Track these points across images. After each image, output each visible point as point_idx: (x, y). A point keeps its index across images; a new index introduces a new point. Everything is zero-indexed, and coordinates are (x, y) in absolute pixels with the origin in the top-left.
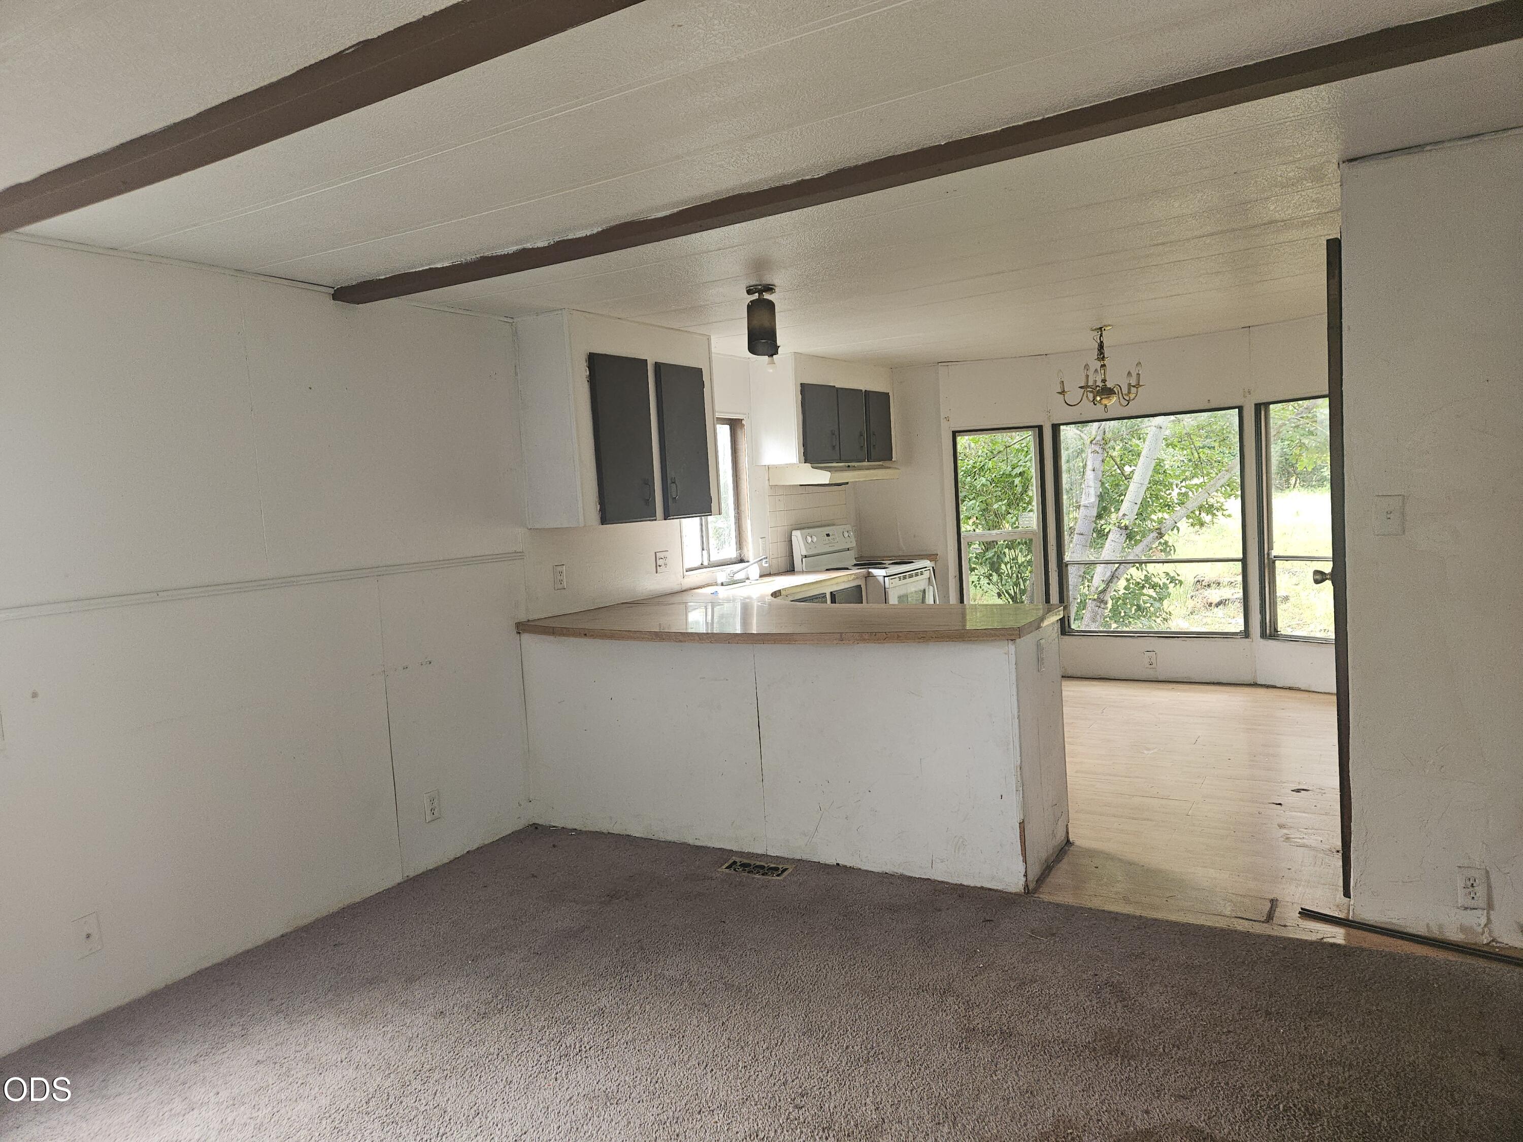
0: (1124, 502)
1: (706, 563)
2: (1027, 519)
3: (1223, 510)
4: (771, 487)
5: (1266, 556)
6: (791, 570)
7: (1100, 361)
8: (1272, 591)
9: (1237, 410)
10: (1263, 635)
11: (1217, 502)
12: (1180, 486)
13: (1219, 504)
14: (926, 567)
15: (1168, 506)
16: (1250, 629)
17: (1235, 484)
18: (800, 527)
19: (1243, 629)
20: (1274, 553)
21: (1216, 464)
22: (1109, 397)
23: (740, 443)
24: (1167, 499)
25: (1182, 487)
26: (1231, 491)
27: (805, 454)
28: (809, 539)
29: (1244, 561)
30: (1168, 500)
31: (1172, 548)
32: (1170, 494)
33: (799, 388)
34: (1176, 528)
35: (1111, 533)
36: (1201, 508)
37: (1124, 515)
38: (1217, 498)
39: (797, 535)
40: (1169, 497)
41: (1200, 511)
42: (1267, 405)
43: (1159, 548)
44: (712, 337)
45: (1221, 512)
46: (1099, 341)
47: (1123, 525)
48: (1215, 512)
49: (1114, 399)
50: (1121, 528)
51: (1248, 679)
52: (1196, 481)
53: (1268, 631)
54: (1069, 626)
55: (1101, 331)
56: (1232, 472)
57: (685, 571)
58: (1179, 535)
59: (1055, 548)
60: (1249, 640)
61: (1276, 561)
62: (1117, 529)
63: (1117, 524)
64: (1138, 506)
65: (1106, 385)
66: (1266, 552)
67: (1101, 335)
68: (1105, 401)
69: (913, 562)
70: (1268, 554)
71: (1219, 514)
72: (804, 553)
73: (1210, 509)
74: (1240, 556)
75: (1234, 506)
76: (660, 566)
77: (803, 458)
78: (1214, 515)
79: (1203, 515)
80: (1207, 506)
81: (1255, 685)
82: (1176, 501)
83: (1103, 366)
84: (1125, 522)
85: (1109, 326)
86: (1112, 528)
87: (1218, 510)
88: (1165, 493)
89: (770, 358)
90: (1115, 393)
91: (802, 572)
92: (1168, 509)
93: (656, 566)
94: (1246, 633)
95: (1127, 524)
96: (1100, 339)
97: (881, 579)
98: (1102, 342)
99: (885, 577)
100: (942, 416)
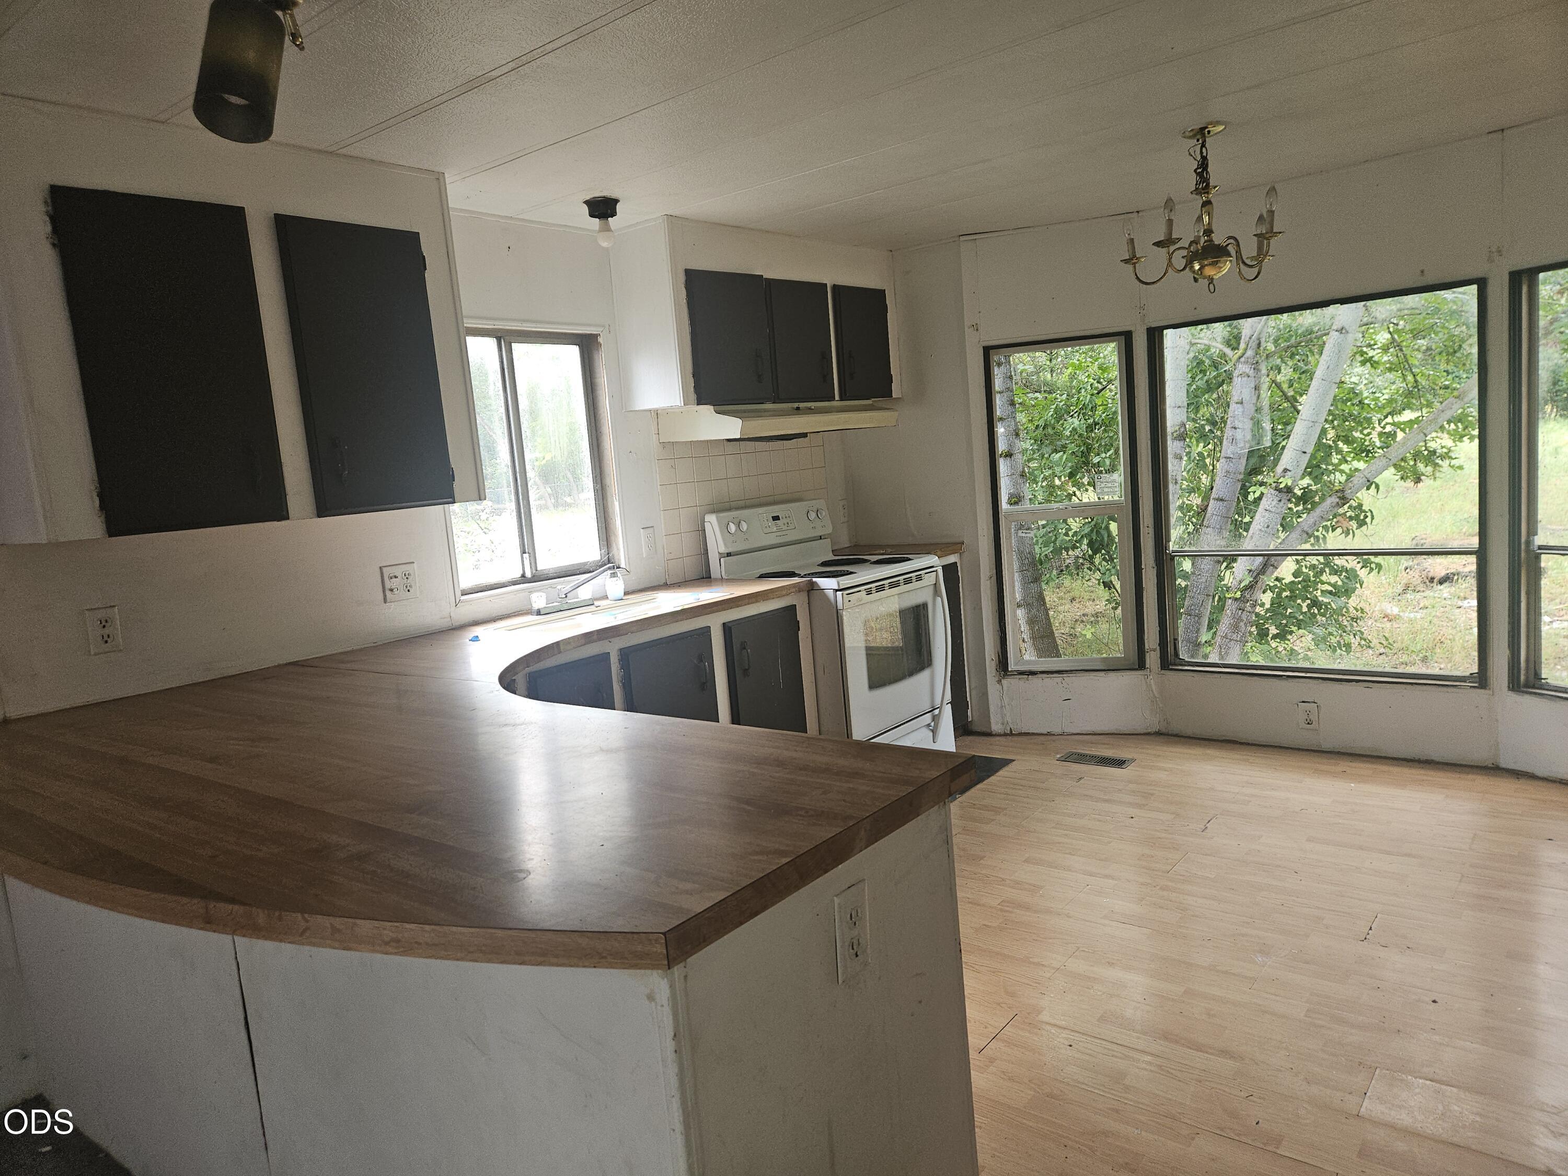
0: (1286, 451)
1: (528, 574)
2: (1110, 485)
3: (1450, 458)
4: (664, 444)
5: (1523, 547)
6: (704, 578)
7: (1201, 194)
8: (1532, 607)
9: (1475, 287)
10: (1515, 685)
11: (1442, 447)
12: (1384, 423)
13: (1445, 450)
14: (932, 567)
15: (1364, 452)
16: (1489, 674)
17: (1470, 418)
18: (718, 508)
19: (1476, 671)
20: (1540, 540)
21: (1442, 392)
22: (1217, 262)
23: (598, 375)
24: (1365, 441)
25: (1387, 424)
26: (1464, 429)
27: (697, 388)
28: (733, 528)
29: (1482, 554)
30: (1367, 443)
31: (1369, 514)
32: (1369, 434)
33: (682, 278)
34: (1374, 486)
35: (1264, 499)
36: (1417, 456)
37: (1286, 470)
38: (1440, 441)
39: (711, 519)
40: (1367, 438)
41: (1415, 460)
42: (1533, 273)
43: (1348, 514)
44: (446, 175)
45: (1447, 462)
46: (1199, 158)
47: (1282, 486)
48: (1439, 461)
49: (1227, 266)
50: (1280, 491)
51: (1480, 755)
52: (1408, 415)
53: (1522, 678)
54: (1176, 654)
55: (1204, 136)
56: (1466, 400)
57: (458, 593)
58: (1378, 497)
59: (1151, 530)
60: (1487, 691)
61: (1543, 556)
62: (1273, 492)
63: (1274, 485)
64: (1308, 456)
65: (1211, 241)
66: (1523, 539)
67: (1203, 145)
68: (1209, 271)
69: (910, 559)
70: (1529, 543)
71: (1445, 464)
72: (723, 549)
73: (1431, 457)
74: (1475, 542)
75: (1469, 450)
76: (392, 590)
77: (693, 397)
78: (1436, 465)
79: (1421, 466)
80: (1426, 453)
81: (1494, 770)
82: (1378, 444)
83: (1207, 203)
84: (1286, 481)
85: (1218, 123)
86: (1265, 491)
87: (1442, 457)
88: (1361, 432)
89: (603, 221)
90: (1229, 255)
91: (722, 581)
92: (1367, 456)
93: (384, 591)
94: (1482, 679)
95: (1289, 484)
96: (1201, 152)
97: (830, 593)
98: (1204, 158)
99: (837, 590)
100: (967, 323)
